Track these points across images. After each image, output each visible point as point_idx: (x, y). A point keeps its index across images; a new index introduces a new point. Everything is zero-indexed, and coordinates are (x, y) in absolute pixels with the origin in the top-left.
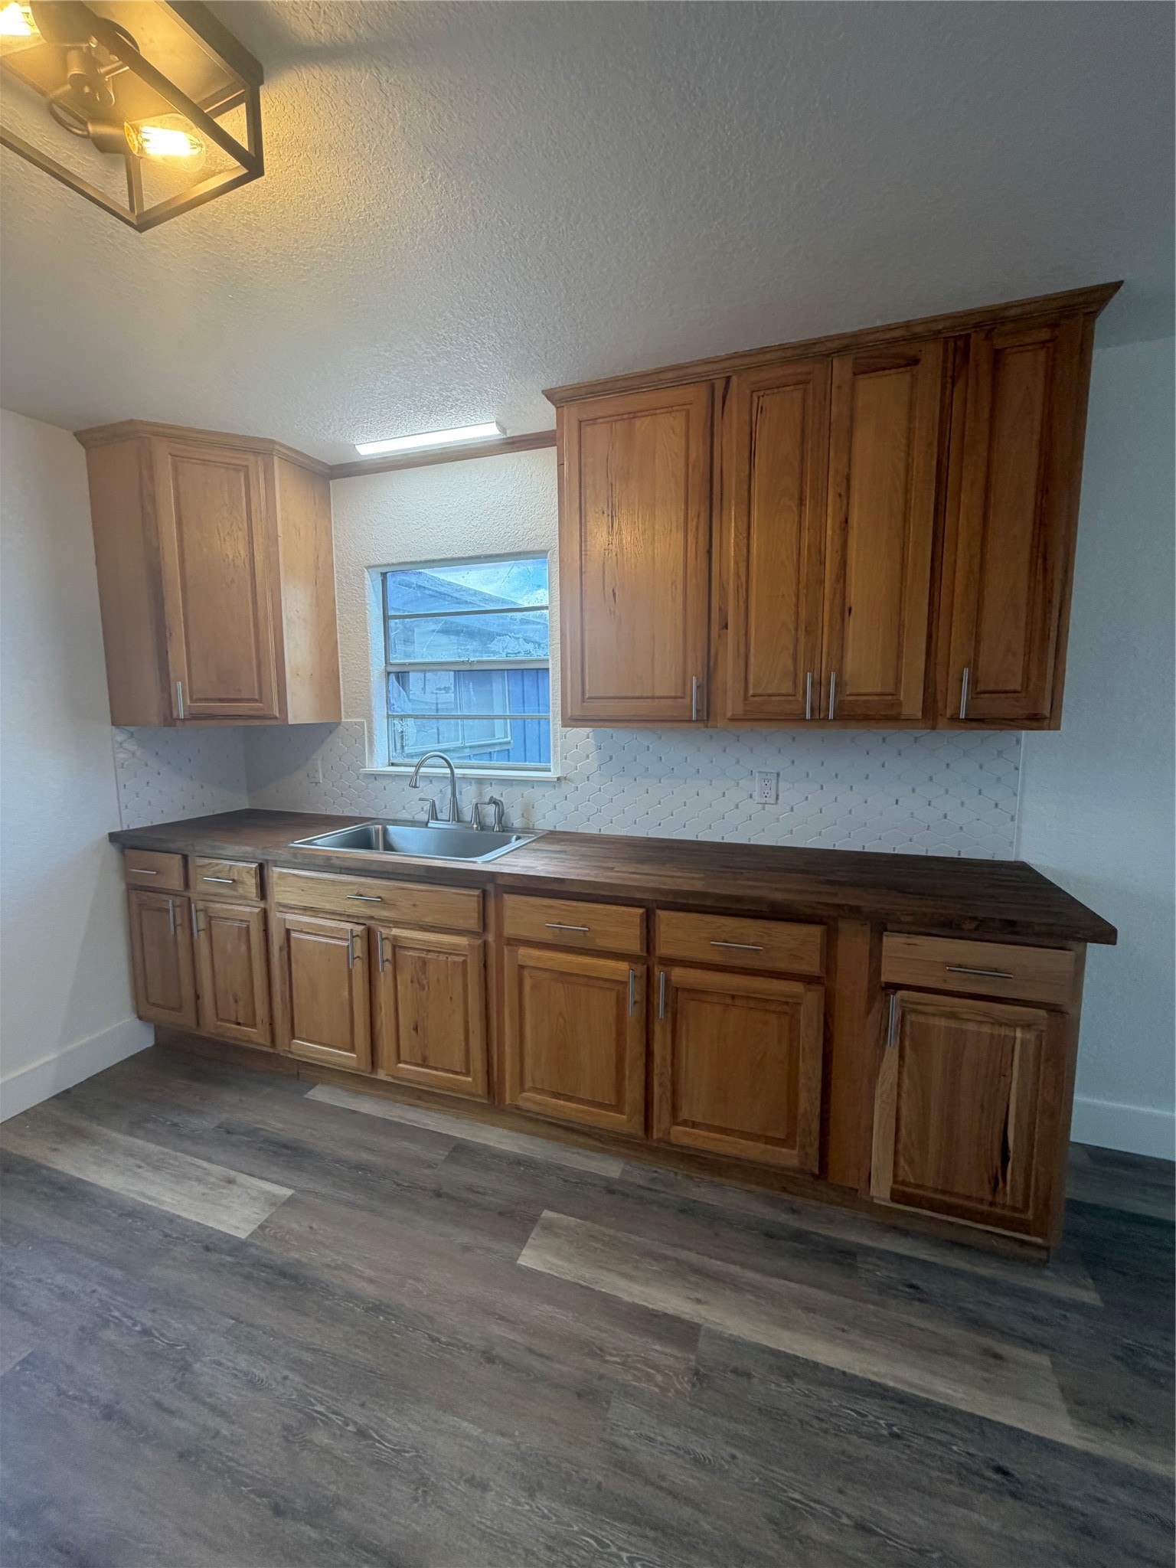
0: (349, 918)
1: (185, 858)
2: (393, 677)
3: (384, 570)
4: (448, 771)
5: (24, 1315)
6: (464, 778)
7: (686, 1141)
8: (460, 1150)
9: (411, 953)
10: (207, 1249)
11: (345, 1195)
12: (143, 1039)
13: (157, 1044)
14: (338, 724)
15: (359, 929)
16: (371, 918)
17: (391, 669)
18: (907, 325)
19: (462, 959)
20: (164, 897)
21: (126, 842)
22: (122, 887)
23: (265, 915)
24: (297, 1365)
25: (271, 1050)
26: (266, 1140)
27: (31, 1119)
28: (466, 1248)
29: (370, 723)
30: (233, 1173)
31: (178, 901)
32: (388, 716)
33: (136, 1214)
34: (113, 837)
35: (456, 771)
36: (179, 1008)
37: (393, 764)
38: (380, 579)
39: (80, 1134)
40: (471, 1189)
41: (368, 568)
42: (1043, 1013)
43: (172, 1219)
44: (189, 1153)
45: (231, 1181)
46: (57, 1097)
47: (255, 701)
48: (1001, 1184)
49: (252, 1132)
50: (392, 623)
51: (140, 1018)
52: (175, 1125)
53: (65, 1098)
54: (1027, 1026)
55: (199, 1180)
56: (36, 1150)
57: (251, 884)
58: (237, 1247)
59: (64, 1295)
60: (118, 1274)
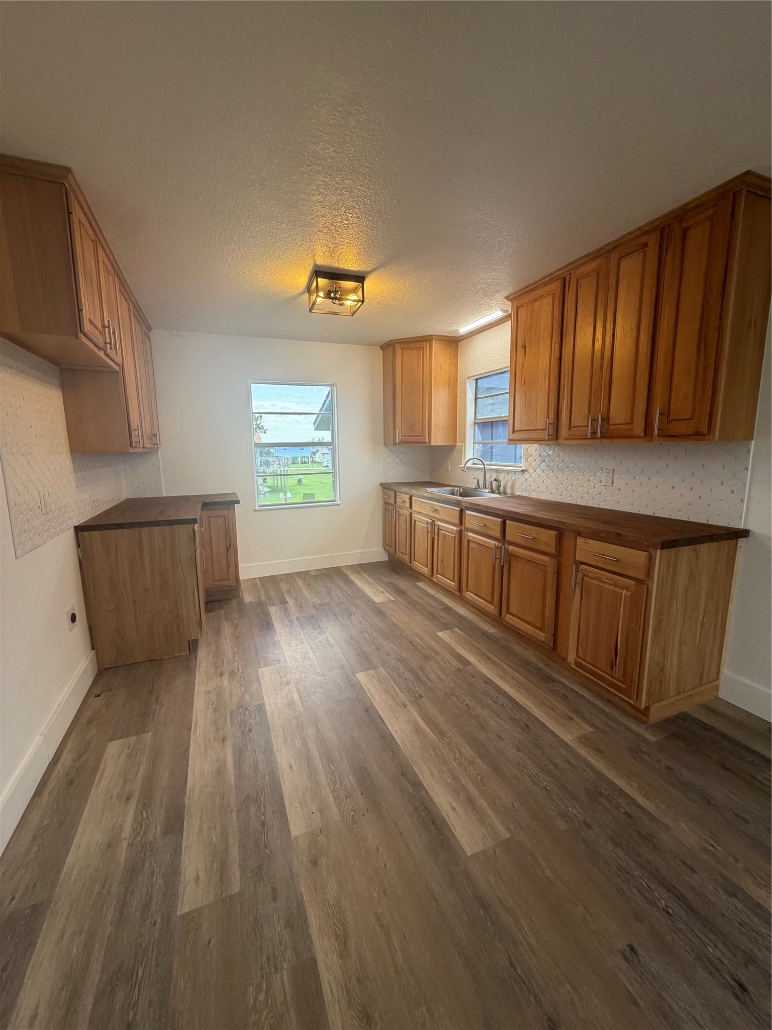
0: (427, 516)
1: (395, 493)
2: (476, 425)
3: (476, 378)
4: (483, 466)
5: (330, 597)
6: (490, 469)
7: (511, 622)
8: (447, 609)
9: (443, 532)
10: (368, 601)
11: (406, 604)
12: (385, 558)
13: (389, 560)
14: (455, 446)
15: (430, 521)
16: (434, 517)
17: (476, 421)
18: (640, 229)
19: (454, 536)
20: (389, 506)
21: (385, 487)
22: (383, 502)
23: (411, 513)
24: (370, 624)
25: (409, 564)
26: (399, 589)
27: (351, 567)
28: (426, 625)
29: (465, 445)
30: (384, 591)
31: (393, 507)
32: (474, 443)
33: (360, 590)
34: (381, 484)
35: (486, 466)
36: (391, 546)
37: (475, 464)
38: (474, 382)
39: (359, 573)
40: (440, 616)
41: (468, 378)
42: (633, 582)
43: (365, 593)
44: (378, 584)
45: (383, 592)
46: (359, 564)
47: (420, 436)
48: (614, 667)
49: (396, 585)
50: (478, 401)
51: (384, 549)
52: (379, 578)
53: (361, 566)
54: (627, 589)
55: (376, 590)
56: (349, 573)
57: (408, 501)
58: (374, 603)
59: (339, 597)
60: (350, 598)
